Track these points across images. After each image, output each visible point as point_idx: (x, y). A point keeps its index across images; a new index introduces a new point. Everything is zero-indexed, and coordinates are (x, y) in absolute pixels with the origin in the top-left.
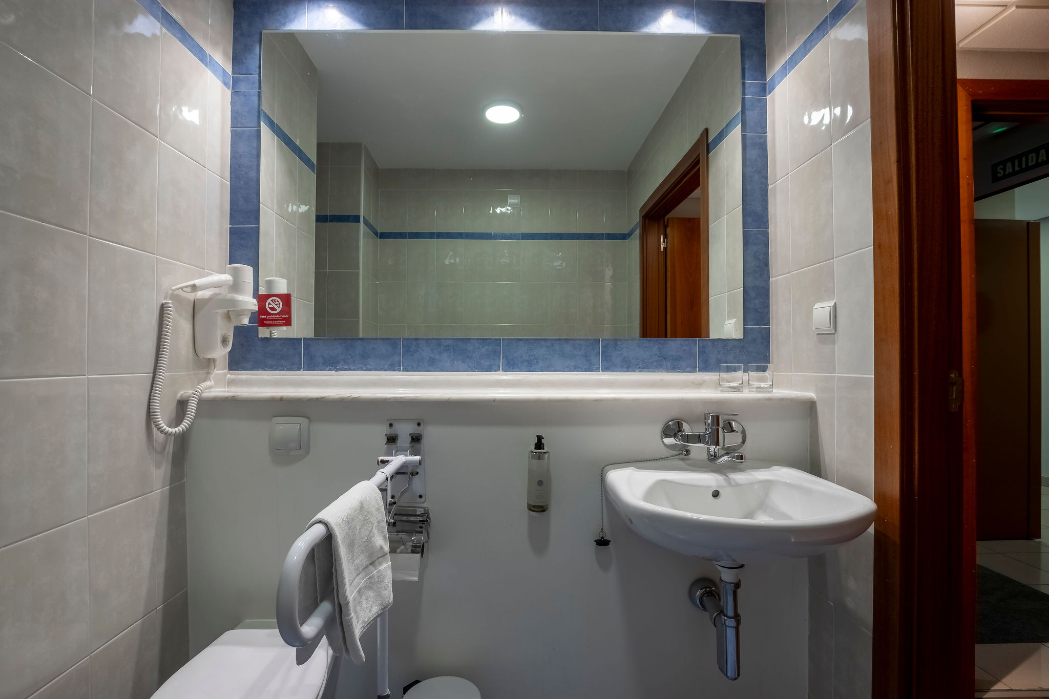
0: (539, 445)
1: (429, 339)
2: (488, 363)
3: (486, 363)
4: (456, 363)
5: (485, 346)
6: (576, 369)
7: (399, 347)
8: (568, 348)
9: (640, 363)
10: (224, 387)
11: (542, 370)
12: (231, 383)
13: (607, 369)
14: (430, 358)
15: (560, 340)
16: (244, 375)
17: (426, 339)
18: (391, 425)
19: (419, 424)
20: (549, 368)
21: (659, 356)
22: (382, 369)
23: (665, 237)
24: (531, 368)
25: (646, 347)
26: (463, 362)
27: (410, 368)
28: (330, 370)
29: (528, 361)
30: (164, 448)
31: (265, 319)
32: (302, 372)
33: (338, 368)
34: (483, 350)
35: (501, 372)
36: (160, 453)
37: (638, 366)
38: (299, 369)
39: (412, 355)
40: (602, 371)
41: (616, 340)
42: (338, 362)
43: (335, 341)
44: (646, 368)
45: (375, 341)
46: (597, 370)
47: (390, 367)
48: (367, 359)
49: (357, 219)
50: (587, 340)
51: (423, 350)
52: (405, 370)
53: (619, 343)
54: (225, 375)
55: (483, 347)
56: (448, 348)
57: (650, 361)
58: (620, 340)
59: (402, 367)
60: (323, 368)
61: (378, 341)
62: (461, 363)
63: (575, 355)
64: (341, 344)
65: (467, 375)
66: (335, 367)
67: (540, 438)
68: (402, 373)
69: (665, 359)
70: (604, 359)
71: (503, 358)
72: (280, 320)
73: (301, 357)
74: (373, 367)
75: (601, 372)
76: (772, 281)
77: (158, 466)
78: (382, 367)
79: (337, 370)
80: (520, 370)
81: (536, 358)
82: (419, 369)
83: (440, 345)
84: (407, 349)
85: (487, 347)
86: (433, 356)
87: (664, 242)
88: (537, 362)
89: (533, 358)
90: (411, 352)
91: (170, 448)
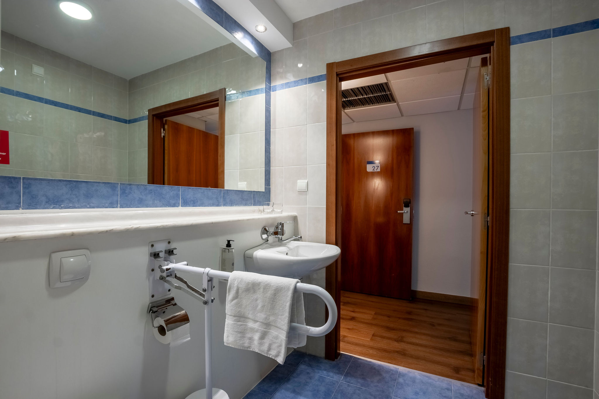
0: (229, 245)
1: (139, 185)
2: (173, 202)
3: (172, 202)
4: (156, 202)
5: (172, 191)
6: (213, 205)
7: (117, 190)
13: (225, 205)
14: (140, 198)
17: (137, 185)
18: (152, 246)
19: (169, 243)
22: (104, 206)
23: (164, 130)
24: (195, 205)
27: (125, 205)
28: (54, 208)
29: (193, 201)
32: (21, 211)
33: (62, 206)
34: (171, 193)
35: (180, 207)
38: (17, 208)
39: (127, 196)
42: (63, 201)
43: (60, 182)
45: (97, 184)
47: (110, 205)
48: (90, 199)
51: (134, 193)
52: (122, 207)
55: (171, 191)
56: (151, 192)
59: (119, 205)
60: (46, 206)
61: (100, 184)
62: (158, 202)
64: (66, 185)
65: (162, 210)
66: (60, 205)
67: (229, 241)
68: (119, 209)
71: (181, 199)
73: (20, 196)
74: (96, 205)
76: (272, 169)
78: (103, 205)
79: (62, 208)
81: (197, 199)
82: (132, 206)
84: (123, 192)
85: (173, 192)
86: (141, 196)
87: (163, 133)
90: (126, 193)
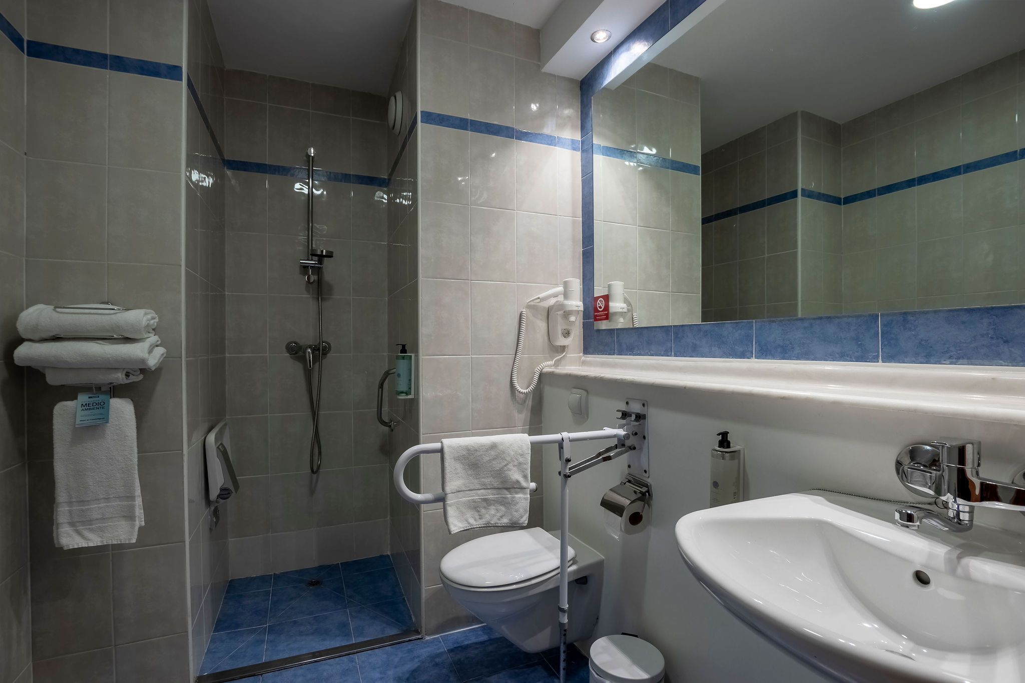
0: (724, 442)
3: (740, 349)
4: (713, 349)
5: (738, 330)
6: (843, 357)
7: (671, 334)
8: (831, 329)
9: (952, 349)
10: (580, 366)
11: (798, 358)
12: (584, 363)
13: (890, 358)
14: (693, 343)
15: (821, 318)
16: (590, 358)
17: (690, 326)
18: (627, 403)
19: (644, 405)
20: (807, 355)
21: (992, 338)
22: (660, 354)
24: (787, 355)
25: (963, 323)
26: (719, 348)
27: (679, 353)
28: (630, 354)
29: (782, 347)
30: (525, 402)
31: (597, 316)
32: (615, 356)
34: (737, 335)
35: (754, 360)
36: (521, 404)
37: (948, 355)
38: (613, 354)
39: (680, 342)
40: (883, 362)
41: (905, 313)
42: (634, 348)
44: (963, 358)
46: (875, 359)
47: (666, 353)
48: (650, 346)
49: (794, 194)
50: (858, 317)
51: (688, 338)
52: (676, 355)
53: (910, 318)
54: (580, 357)
57: (972, 345)
58: (914, 314)
59: (673, 353)
60: (626, 353)
63: (841, 339)
64: (636, 333)
66: (633, 352)
67: (724, 435)
68: (672, 358)
69: (1006, 342)
70: (886, 343)
71: (756, 343)
72: (603, 316)
73: (615, 344)
74: (654, 353)
75: (880, 363)
77: (520, 412)
78: (660, 352)
79: (634, 355)
80: (774, 357)
82: (685, 355)
83: (700, 330)
84: (676, 336)
86: (695, 341)
88: (793, 348)
89: (788, 342)
90: (679, 340)
91: (530, 402)
